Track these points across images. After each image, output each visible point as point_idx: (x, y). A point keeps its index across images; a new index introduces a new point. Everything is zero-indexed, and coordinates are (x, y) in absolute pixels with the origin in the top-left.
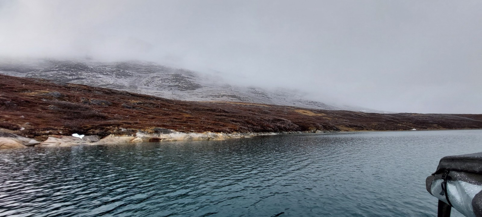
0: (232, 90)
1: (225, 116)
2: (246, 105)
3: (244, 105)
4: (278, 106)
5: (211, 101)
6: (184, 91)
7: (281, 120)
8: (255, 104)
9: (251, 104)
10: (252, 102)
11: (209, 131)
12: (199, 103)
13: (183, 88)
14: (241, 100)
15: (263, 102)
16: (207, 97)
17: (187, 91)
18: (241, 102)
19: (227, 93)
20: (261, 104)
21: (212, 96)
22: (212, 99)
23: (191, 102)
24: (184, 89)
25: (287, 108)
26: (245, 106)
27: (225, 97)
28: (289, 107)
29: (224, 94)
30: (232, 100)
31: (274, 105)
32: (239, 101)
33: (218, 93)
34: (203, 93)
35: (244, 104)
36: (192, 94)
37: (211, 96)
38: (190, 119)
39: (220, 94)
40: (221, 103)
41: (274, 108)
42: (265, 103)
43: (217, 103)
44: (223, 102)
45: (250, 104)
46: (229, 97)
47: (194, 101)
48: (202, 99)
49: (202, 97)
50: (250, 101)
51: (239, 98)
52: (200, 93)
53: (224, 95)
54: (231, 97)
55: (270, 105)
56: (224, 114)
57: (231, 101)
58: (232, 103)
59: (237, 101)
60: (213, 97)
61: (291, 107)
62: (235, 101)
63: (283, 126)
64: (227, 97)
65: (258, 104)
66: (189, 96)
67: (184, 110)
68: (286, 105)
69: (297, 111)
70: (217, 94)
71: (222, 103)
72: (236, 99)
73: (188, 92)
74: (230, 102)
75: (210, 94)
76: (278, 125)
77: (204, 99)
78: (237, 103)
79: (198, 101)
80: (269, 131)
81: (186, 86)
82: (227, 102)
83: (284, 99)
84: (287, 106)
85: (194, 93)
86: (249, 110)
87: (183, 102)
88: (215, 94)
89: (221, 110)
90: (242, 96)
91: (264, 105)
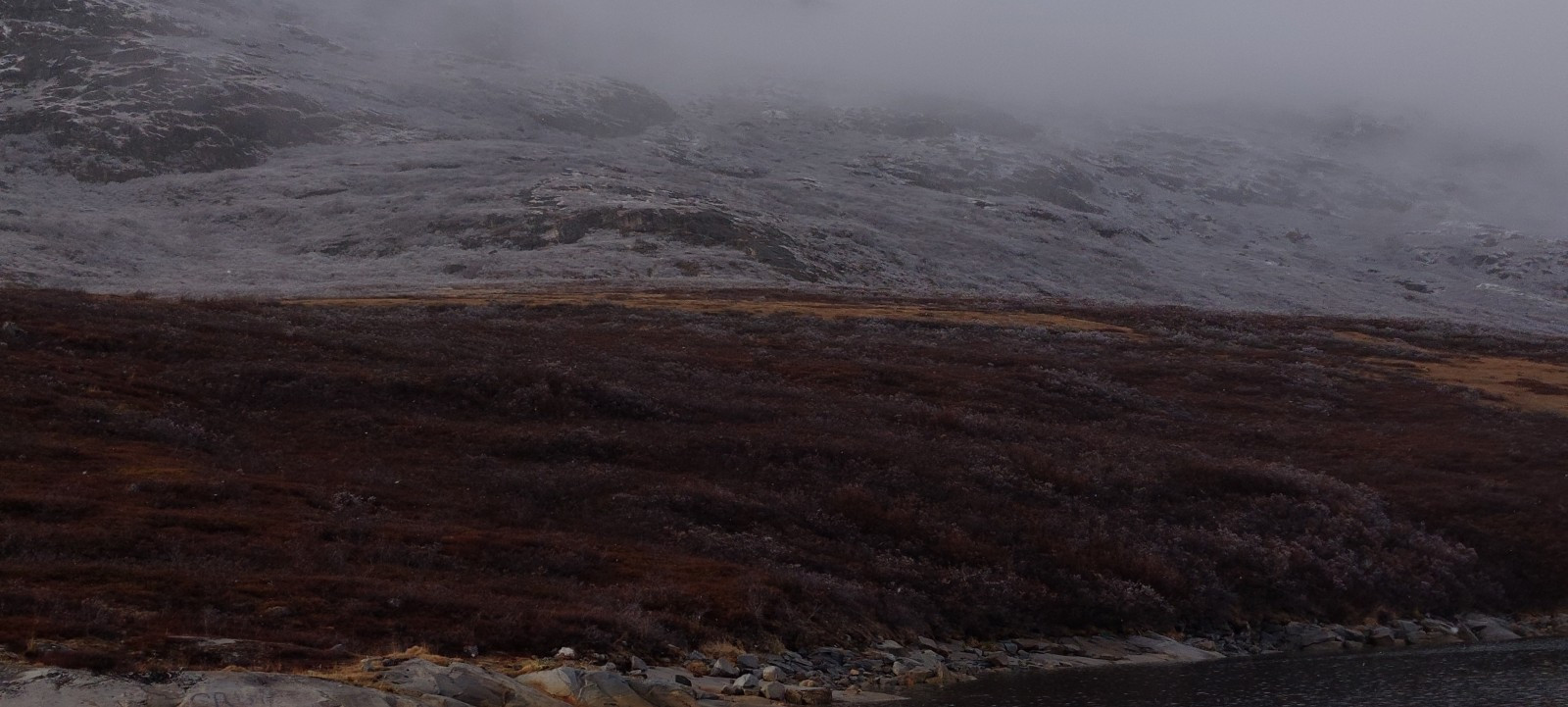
0: (680, 159)
1: (612, 454)
2: (849, 325)
3: (819, 324)
4: (1220, 320)
5: (444, 286)
6: (123, 177)
7: (1268, 487)
8: (946, 303)
9: (910, 312)
10: (922, 289)
11: (408, 638)
12: (298, 312)
13: (106, 147)
14: (787, 264)
15: (1052, 286)
16: (391, 247)
17: (163, 179)
18: (794, 284)
19: (624, 191)
20: (1016, 306)
21: (450, 227)
22: (453, 269)
23: (209, 305)
24: (124, 153)
25: (1327, 346)
26: (834, 329)
27: (610, 238)
28: (1347, 325)
29: (595, 199)
30: (690, 269)
31: (1174, 317)
32: (768, 278)
33: (525, 197)
34: (350, 199)
35: (829, 314)
36: (219, 210)
37: (438, 236)
38: (189, 514)
39: (549, 200)
40: (560, 307)
41: (1179, 344)
42: (1070, 289)
43: (513, 310)
44: (580, 300)
45: (893, 312)
46: (650, 239)
47: (243, 289)
48: (340, 265)
49: (338, 248)
50: (891, 272)
51: (771, 246)
52: (319, 202)
53: (593, 220)
54: (679, 236)
55: (1126, 316)
56: (591, 432)
57: (679, 279)
58: (685, 306)
59: (740, 280)
60: (468, 244)
61: (1378, 327)
62: (723, 280)
63: (1283, 552)
64: (629, 242)
65: (986, 305)
66: (182, 239)
67: (121, 409)
68: (1320, 307)
69: (1442, 373)
70: (515, 209)
71: (577, 311)
72: (734, 254)
73: (177, 197)
74: (672, 293)
75: (433, 204)
76: (1231, 540)
77: (363, 265)
78: (744, 305)
79: (288, 289)
80: (1118, 623)
81: (143, 118)
82: (626, 291)
83: (1294, 237)
84: (1325, 322)
85: (238, 206)
86: (887, 382)
87: (115, 308)
88: (484, 210)
89: (555, 384)
90: (799, 224)
91: (1059, 321)
